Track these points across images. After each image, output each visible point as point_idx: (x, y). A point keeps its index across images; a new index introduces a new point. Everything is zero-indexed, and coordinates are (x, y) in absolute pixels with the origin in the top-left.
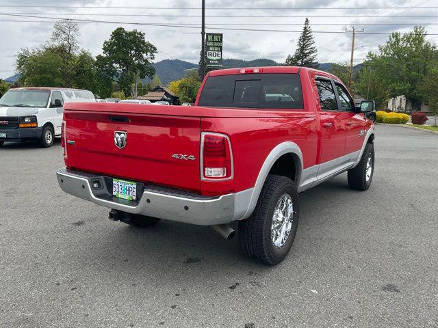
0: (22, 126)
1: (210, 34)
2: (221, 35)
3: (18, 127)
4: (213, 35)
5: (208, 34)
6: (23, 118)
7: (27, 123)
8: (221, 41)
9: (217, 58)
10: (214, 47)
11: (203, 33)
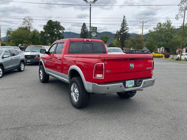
0: (35, 58)
1: (93, 27)
2: (96, 28)
3: (34, 58)
4: (94, 27)
5: (92, 27)
6: (36, 55)
7: (37, 57)
8: (96, 30)
9: (95, 35)
10: (94, 31)
11: (90, 27)
